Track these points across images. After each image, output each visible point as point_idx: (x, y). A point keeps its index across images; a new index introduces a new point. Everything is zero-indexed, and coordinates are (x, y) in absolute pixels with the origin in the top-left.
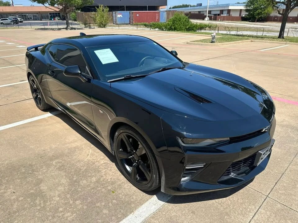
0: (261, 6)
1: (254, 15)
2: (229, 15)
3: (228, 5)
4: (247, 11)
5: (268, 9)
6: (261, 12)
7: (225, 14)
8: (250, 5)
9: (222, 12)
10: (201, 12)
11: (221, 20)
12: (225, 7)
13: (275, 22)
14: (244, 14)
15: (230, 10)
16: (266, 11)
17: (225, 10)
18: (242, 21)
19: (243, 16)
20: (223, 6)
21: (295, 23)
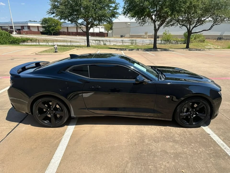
0: (52, 24)
1: (49, 30)
2: (30, 30)
3: (27, 23)
4: (43, 27)
5: (58, 27)
6: (54, 29)
7: (26, 30)
8: (45, 24)
9: (23, 27)
10: (3, 27)
11: (25, 34)
12: (24, 24)
13: (65, 35)
14: (41, 30)
15: (29, 26)
16: (57, 28)
17: (25, 26)
18: (42, 34)
19: (41, 31)
20: (22, 23)
21: (77, 36)
